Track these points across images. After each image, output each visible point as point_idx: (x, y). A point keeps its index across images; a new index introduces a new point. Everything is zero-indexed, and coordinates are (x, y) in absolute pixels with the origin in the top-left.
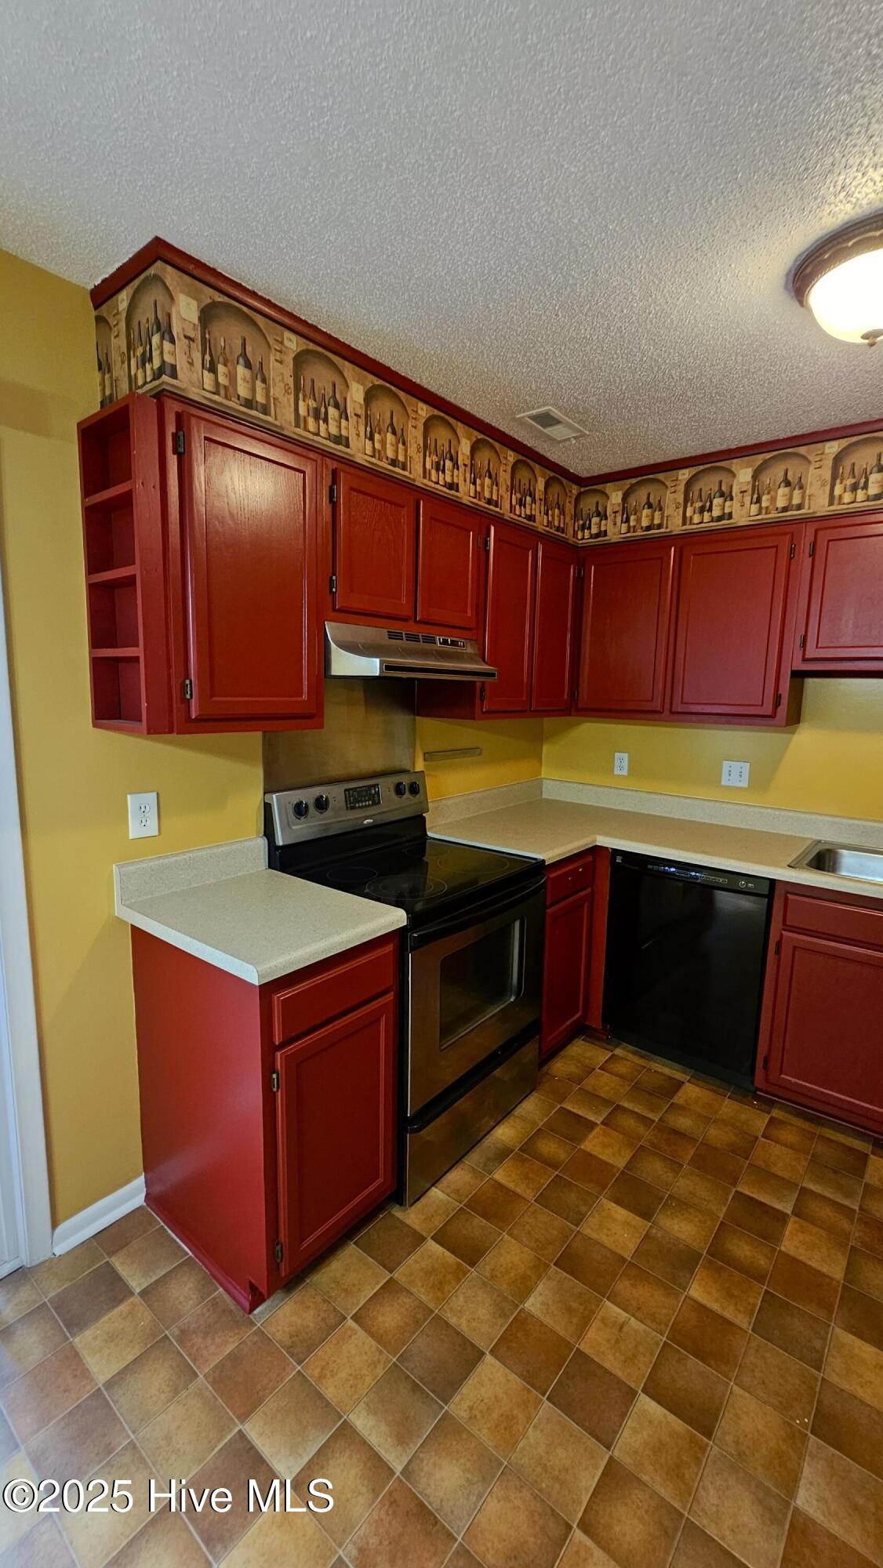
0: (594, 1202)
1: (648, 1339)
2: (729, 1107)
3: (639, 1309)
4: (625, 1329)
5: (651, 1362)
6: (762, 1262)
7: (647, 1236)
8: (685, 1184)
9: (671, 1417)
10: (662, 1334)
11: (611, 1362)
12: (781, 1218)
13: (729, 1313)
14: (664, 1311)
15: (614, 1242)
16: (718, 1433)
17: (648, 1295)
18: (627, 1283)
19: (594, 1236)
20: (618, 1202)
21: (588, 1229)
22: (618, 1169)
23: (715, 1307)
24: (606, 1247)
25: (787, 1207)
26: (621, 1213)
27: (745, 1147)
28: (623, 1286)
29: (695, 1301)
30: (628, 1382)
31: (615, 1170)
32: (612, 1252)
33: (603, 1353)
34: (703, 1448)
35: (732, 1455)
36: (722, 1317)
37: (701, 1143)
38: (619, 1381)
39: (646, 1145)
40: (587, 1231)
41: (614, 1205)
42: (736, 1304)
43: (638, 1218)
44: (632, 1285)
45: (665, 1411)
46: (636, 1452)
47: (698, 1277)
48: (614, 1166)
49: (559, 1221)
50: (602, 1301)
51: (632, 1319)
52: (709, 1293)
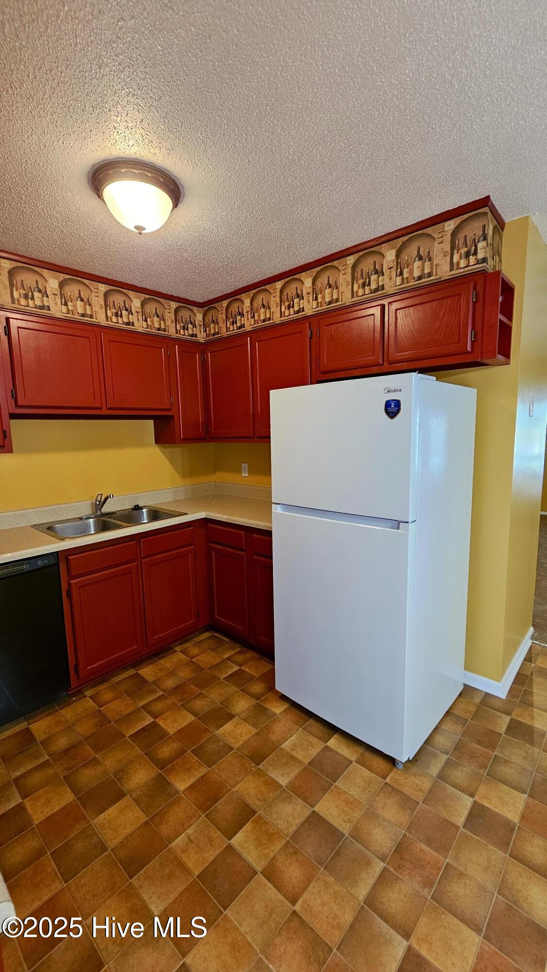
0: (93, 828)
1: (201, 826)
2: (68, 713)
3: (182, 825)
4: (192, 838)
5: (214, 829)
6: (176, 745)
7: (136, 801)
8: (110, 762)
9: (244, 829)
10: (201, 816)
11: (210, 855)
12: (154, 725)
13: (198, 775)
14: (188, 809)
15: (131, 824)
16: (254, 807)
17: (176, 815)
18: (164, 827)
19: (121, 838)
20: (102, 810)
21: (113, 842)
22: (74, 801)
23: (193, 780)
24: (133, 832)
25: (149, 720)
26: (112, 812)
27: (102, 719)
28: (165, 830)
29: (187, 789)
30: (223, 848)
31: (74, 803)
32: (138, 829)
33: (204, 858)
34: (260, 818)
35: (264, 805)
36: (199, 779)
37: (85, 739)
38: (222, 853)
39: (65, 773)
40: (115, 842)
41: (102, 815)
42: (194, 769)
43: (121, 802)
44: (166, 824)
45: (241, 831)
46: (260, 856)
47: (173, 781)
48: (70, 803)
49: (96, 865)
50: (169, 849)
51: (188, 831)
52: (184, 780)
